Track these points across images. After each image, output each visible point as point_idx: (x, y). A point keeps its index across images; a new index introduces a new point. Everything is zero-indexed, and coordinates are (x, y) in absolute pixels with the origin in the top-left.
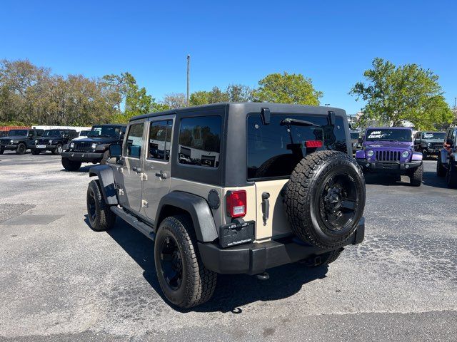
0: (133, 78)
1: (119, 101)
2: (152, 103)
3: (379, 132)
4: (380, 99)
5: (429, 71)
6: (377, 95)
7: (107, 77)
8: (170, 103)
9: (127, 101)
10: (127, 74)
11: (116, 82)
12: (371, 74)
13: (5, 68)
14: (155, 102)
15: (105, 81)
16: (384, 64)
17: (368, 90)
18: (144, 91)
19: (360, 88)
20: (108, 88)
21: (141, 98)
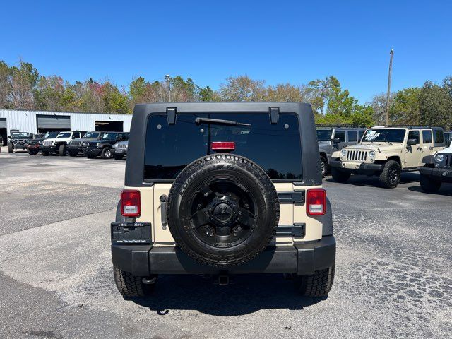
0: (337, 81)
1: (321, 106)
2: (354, 105)
7: (312, 83)
8: (379, 103)
9: (329, 104)
10: (332, 78)
11: (321, 87)
13: (231, 84)
14: (358, 103)
15: (311, 87)
18: (347, 93)
20: (311, 93)
21: (343, 100)
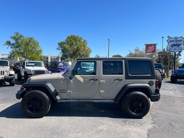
3: (62, 64)
4: (18, 49)
5: (37, 41)
6: (17, 47)
12: (14, 38)
16: (19, 35)
17: (13, 44)
19: (9, 43)
